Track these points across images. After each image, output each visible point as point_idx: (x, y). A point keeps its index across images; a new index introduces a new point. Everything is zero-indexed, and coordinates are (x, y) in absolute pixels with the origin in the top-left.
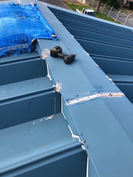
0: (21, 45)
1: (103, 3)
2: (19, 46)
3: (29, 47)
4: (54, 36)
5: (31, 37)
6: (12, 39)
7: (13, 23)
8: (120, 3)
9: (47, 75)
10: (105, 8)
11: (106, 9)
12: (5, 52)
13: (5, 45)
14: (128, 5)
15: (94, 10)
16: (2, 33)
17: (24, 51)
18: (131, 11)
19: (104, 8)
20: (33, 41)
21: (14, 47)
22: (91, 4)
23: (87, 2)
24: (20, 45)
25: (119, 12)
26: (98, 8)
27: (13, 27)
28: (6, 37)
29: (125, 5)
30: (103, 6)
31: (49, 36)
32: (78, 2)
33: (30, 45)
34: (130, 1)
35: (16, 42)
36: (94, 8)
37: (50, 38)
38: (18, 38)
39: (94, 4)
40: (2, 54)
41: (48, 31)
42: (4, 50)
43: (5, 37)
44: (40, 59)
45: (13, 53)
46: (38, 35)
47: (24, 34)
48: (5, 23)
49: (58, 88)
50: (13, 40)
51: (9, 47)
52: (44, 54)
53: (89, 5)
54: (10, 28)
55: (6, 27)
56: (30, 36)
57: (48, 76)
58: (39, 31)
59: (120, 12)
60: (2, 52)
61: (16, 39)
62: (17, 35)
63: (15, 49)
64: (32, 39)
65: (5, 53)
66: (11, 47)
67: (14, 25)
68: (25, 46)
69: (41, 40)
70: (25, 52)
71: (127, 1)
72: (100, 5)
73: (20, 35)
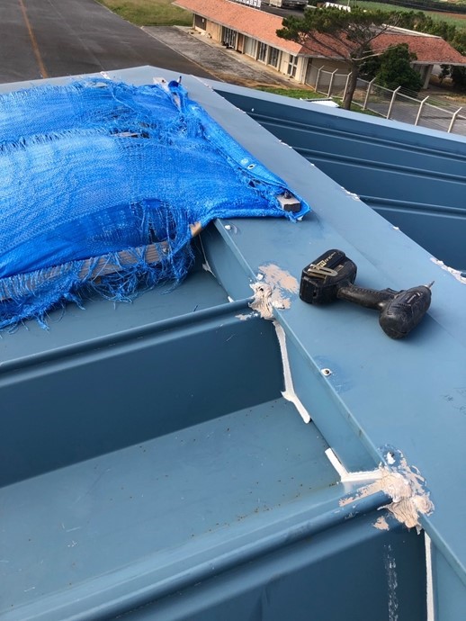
0: (140, 250)
1: (363, 78)
2: (133, 256)
3: (176, 258)
4: (291, 202)
5: (185, 215)
6: (101, 227)
7: (106, 156)
8: (422, 72)
9: (284, 390)
10: (372, 92)
11: (376, 98)
12: (71, 285)
13: (69, 256)
14: (448, 78)
15: (335, 100)
16: (58, 202)
17: (157, 274)
18: (460, 98)
19: (369, 94)
20: (195, 229)
21: (112, 262)
22: (323, 83)
23: (311, 78)
24: (138, 249)
25: (422, 102)
26: (350, 94)
27: (105, 173)
28: (74, 222)
29: (439, 80)
30: (365, 88)
31: (266, 206)
32: (280, 80)
33: (181, 250)
34: (456, 64)
35: (121, 240)
36: (336, 95)
37: (272, 212)
38: (128, 220)
39: (335, 84)
40: (55, 298)
41: (258, 182)
42: (66, 276)
43: (72, 221)
44: (250, 316)
45: (108, 289)
46: (217, 202)
47: (154, 200)
48: (68, 161)
49: (402, 499)
50: (108, 232)
51: (89, 262)
52: (266, 293)
53: (319, 87)
54: (93, 178)
55: (77, 177)
56: (183, 210)
57: (289, 395)
58: (220, 183)
59: (426, 101)
60: (57, 286)
61: (121, 225)
62: (125, 207)
63: (118, 267)
64: (192, 221)
65: (72, 291)
66: (98, 262)
67: (110, 166)
68: (159, 253)
69: (237, 223)
70: (161, 281)
71: (443, 66)
72: (354, 86)
73: (137, 204)
